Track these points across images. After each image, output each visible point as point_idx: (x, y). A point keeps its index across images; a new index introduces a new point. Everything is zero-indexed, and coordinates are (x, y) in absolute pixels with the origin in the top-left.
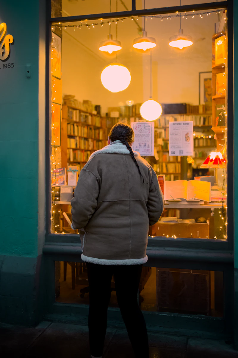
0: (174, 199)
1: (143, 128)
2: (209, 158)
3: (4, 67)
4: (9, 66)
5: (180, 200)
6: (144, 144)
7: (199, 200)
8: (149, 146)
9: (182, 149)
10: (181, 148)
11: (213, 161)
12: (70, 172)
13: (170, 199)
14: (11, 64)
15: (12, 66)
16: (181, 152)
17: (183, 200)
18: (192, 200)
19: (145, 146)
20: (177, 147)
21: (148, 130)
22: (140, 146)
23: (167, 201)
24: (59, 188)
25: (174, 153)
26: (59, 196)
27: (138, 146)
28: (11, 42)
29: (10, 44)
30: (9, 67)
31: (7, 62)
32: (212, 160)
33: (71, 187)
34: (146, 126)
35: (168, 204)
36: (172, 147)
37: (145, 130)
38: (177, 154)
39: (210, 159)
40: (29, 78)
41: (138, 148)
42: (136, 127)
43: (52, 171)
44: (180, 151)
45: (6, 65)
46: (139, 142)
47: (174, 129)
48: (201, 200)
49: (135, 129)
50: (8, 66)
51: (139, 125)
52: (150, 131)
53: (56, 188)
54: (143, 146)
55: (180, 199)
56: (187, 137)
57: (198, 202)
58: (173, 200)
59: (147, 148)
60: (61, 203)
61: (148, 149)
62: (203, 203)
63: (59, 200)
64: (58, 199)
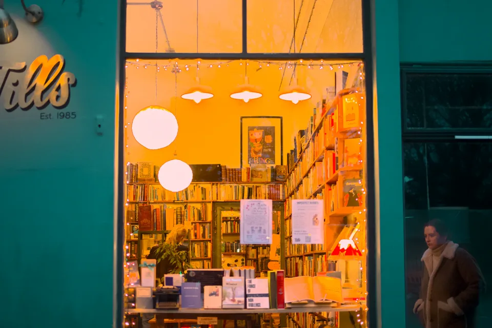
0: (300, 300)
1: (257, 208)
2: (339, 248)
3: (59, 117)
4: (67, 115)
5: (306, 302)
6: (258, 229)
7: (331, 301)
8: (265, 232)
9: (309, 235)
10: (307, 234)
11: (345, 252)
12: (144, 267)
13: (294, 301)
14: (71, 114)
15: (74, 116)
16: (309, 239)
17: (310, 302)
18: (321, 301)
19: (260, 231)
20: (302, 232)
21: (264, 210)
22: (253, 230)
23: (290, 303)
24: (133, 290)
25: (298, 240)
26: (134, 301)
27: (250, 231)
28: (72, 82)
29: (70, 86)
30: (68, 117)
31: (64, 110)
32: (343, 250)
33: (150, 289)
34: (262, 205)
35: (290, 308)
36: (296, 233)
37: (260, 210)
38: (303, 242)
39: (341, 248)
40: (100, 134)
41: (250, 234)
42: (248, 206)
43: (125, 266)
44: (307, 238)
45: (62, 115)
46: (252, 226)
47: (299, 209)
48: (333, 302)
49: (247, 208)
50: (65, 115)
51: (253, 203)
52: (267, 211)
53: (129, 289)
54: (256, 230)
55: (307, 300)
56: (315, 219)
57: (329, 303)
58: (297, 302)
59: (262, 234)
60: (137, 311)
61: (264, 234)
62: (335, 305)
63: (134, 307)
64: (133, 305)
